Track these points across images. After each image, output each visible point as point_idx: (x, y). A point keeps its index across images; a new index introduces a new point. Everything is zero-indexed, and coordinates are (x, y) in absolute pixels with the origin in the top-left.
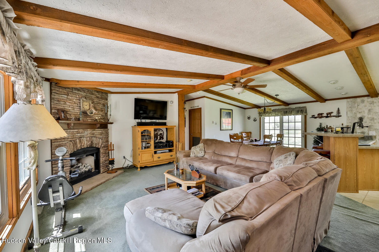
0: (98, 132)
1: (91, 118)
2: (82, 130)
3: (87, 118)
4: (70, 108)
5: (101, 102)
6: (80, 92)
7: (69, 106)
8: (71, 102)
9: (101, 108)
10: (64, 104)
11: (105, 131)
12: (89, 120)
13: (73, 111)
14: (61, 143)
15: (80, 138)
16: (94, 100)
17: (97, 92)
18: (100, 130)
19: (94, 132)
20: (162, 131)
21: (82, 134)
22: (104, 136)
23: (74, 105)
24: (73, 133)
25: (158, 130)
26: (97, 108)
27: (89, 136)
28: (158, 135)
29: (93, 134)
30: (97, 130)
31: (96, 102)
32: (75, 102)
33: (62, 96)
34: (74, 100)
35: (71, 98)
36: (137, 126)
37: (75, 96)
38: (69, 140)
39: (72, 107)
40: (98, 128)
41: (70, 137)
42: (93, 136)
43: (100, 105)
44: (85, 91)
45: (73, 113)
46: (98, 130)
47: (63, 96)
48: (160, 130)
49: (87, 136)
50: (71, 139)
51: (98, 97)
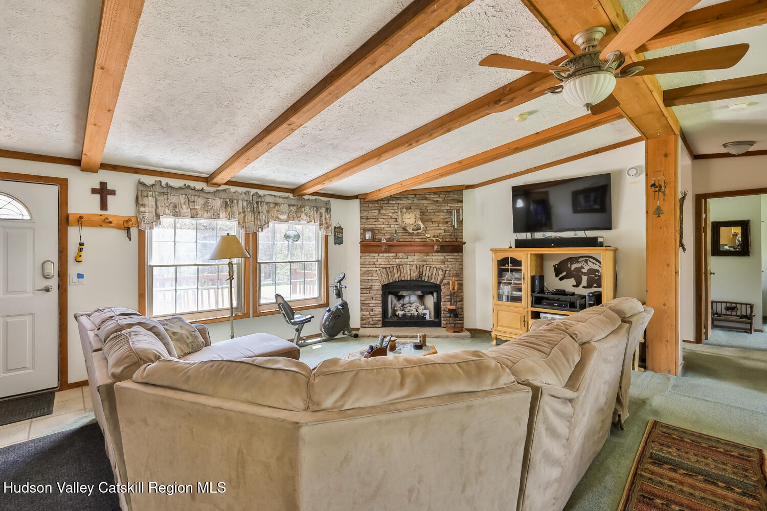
0: (436, 258)
1: (420, 237)
2: (402, 254)
3: (413, 237)
4: (383, 226)
5: (443, 208)
6: (399, 202)
7: (382, 223)
8: (385, 217)
9: (444, 219)
10: (375, 221)
11: (452, 257)
12: (416, 240)
13: (388, 229)
14: (369, 269)
15: (400, 265)
16: (427, 208)
17: (435, 193)
18: (440, 254)
19: (427, 257)
20: (597, 263)
21: (403, 260)
22: (450, 266)
23: (390, 220)
24: (387, 258)
25: (581, 260)
26: (433, 220)
27: (415, 263)
28: (582, 272)
29: (424, 261)
30: (433, 254)
31: (431, 211)
32: (391, 216)
33: (371, 212)
34: (391, 214)
35: (384, 212)
36: (516, 247)
37: (392, 208)
38: (382, 266)
39: (387, 223)
40: (437, 252)
41: (383, 263)
42: (425, 263)
43: (442, 213)
44: (409, 199)
45: (389, 232)
46: (436, 254)
47: (373, 211)
48: (590, 259)
49: (412, 263)
50: (384, 266)
51: (437, 202)
